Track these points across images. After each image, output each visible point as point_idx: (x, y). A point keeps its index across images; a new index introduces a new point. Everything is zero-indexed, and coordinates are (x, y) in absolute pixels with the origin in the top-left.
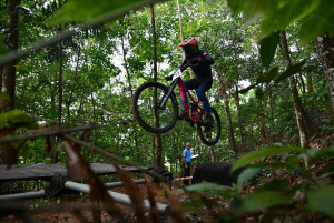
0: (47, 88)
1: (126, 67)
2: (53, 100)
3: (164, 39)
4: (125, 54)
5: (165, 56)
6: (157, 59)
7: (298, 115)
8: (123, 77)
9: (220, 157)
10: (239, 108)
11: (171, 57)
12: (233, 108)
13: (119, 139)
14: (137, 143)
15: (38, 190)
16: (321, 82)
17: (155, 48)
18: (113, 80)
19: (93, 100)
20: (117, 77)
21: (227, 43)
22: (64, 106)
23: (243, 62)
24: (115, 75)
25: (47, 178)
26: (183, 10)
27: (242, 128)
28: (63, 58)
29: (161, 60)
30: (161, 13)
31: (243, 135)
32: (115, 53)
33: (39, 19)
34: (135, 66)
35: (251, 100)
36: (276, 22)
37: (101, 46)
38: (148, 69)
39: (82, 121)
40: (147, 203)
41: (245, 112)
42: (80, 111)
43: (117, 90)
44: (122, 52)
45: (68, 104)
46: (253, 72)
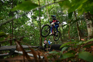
0: (9, 24)
1: (31, 18)
2: (10, 27)
3: (42, 10)
4: (31, 14)
5: (43, 15)
6: (40, 16)
7: (78, 32)
8: (31, 21)
9: (58, 43)
10: (63, 29)
11: (44, 15)
12: (61, 29)
13: (30, 38)
14: (35, 39)
15: (6, 53)
16: (85, 23)
17: (40, 13)
18: (28, 22)
19: (22, 27)
20: (29, 21)
21: (60, 12)
22: (14, 29)
23: (64, 17)
24: (28, 20)
25: (9, 50)
26: (48, 2)
27: (64, 35)
28: (13, 15)
29: (42, 16)
30: (42, 3)
31: (64, 37)
32: (28, 14)
33: (6, 4)
34: (34, 18)
35: (66, 27)
36: (72, 9)
37: (24, 12)
38: (38, 19)
39: (19, 33)
40: (38, 56)
41: (65, 31)
42: (18, 30)
43: (29, 24)
44: (30, 14)
45: (15, 28)
46: (67, 20)
